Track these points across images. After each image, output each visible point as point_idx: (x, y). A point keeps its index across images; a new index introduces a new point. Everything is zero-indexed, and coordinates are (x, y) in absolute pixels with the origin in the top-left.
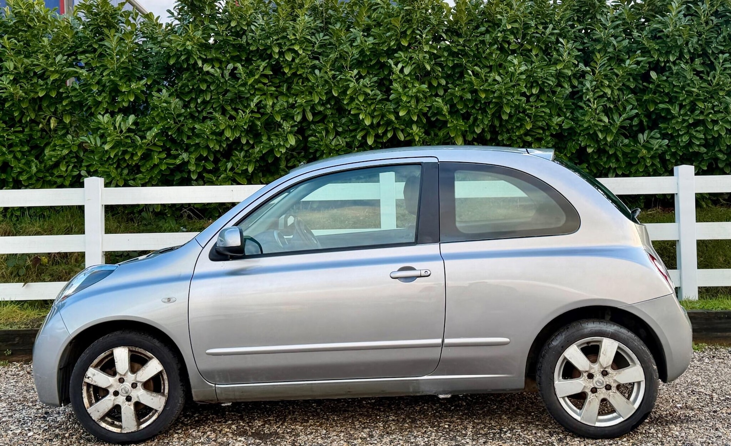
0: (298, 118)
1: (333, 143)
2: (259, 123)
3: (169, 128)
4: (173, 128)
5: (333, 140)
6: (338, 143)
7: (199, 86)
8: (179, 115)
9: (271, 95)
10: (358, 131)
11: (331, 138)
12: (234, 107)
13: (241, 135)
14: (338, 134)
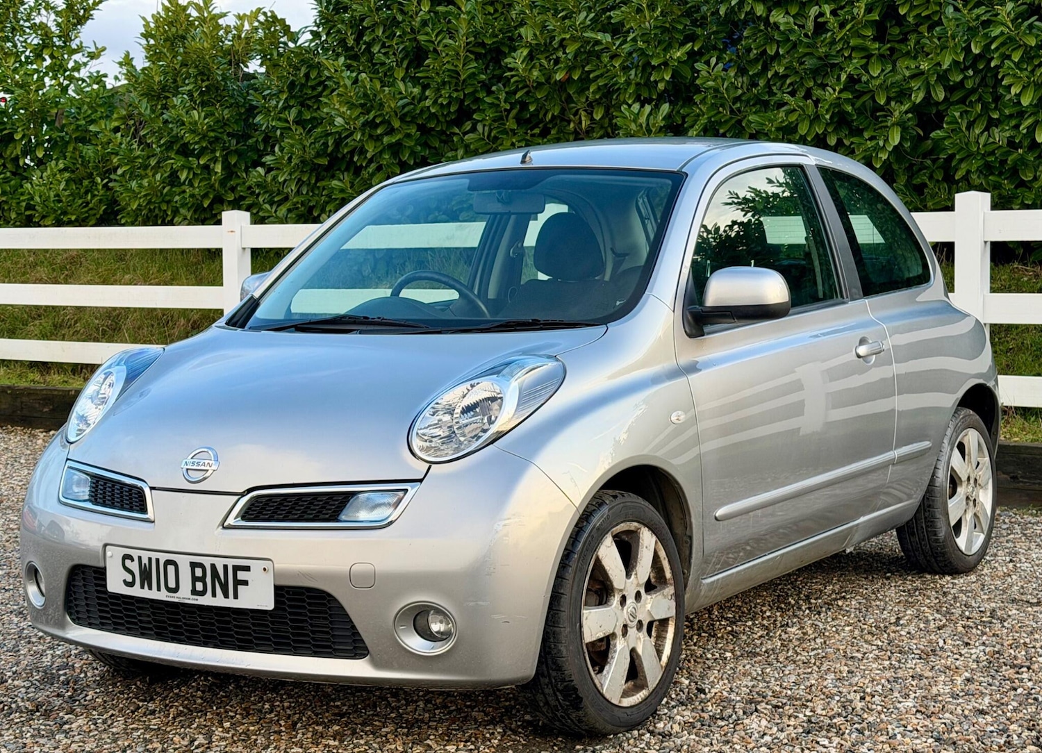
0: (918, 97)
1: (982, 141)
2: (849, 109)
3: (720, 123)
4: (726, 122)
5: (982, 133)
6: (991, 140)
7: (765, 50)
8: (737, 99)
9: (881, 56)
10: (1026, 116)
11: (977, 132)
12: (819, 82)
13: (826, 130)
14: (991, 123)
